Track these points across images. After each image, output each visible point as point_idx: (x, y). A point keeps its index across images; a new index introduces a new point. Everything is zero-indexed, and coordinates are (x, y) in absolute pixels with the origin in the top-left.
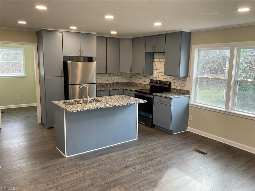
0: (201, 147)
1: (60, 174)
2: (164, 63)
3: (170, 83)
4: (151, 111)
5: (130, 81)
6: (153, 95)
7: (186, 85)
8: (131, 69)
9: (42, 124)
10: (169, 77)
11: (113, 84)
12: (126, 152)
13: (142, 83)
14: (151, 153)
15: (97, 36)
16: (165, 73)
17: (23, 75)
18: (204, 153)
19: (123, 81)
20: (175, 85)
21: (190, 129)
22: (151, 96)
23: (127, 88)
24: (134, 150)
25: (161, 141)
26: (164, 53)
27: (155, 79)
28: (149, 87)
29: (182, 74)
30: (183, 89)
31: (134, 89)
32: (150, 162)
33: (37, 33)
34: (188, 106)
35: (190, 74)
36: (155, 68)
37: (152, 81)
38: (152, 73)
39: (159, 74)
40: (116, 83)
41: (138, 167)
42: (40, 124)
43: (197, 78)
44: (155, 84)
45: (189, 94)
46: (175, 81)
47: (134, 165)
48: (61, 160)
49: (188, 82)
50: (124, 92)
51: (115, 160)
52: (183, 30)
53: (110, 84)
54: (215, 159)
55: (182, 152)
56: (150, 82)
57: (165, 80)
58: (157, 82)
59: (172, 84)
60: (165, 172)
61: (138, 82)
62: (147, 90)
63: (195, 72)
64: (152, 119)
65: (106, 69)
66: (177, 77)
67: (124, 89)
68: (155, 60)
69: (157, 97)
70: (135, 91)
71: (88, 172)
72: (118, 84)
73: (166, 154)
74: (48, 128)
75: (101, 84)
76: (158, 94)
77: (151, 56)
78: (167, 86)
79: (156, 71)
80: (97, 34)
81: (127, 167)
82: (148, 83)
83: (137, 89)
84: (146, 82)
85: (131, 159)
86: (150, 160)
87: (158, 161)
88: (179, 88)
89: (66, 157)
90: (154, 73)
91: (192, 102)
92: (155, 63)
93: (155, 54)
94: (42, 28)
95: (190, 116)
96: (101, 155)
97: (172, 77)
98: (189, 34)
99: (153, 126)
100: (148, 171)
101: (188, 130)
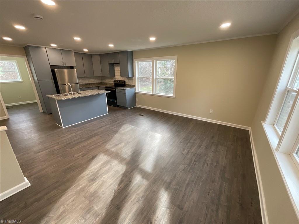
0: (141, 113)
1: (60, 136)
2: (120, 70)
3: (125, 81)
4: (115, 97)
5: (102, 82)
6: (116, 89)
7: (133, 82)
8: (102, 74)
9: (44, 112)
10: (124, 78)
11: (91, 84)
12: (101, 120)
13: (109, 82)
14: (115, 119)
15: (74, 52)
16: (121, 75)
17: (21, 81)
18: (142, 115)
19: (98, 82)
20: (128, 83)
21: (137, 105)
22: (115, 89)
23: (101, 86)
24: (106, 119)
25: (122, 113)
26: (119, 63)
27: (116, 79)
28: (114, 85)
29: (130, 76)
30: (132, 84)
31: (104, 86)
32: (115, 123)
33: (24, 48)
34: (135, 93)
35: (134, 76)
36: (116, 73)
37: (115, 81)
38: (114, 76)
39: (118, 76)
40: (94, 83)
41: (107, 126)
42: (42, 112)
43: (138, 78)
44: (116, 83)
45: (135, 87)
46: (127, 80)
47: (105, 125)
48: (60, 130)
49: (134, 81)
50: (98, 88)
51: (94, 125)
52: (128, 50)
53: (89, 84)
54: (147, 117)
55: (132, 116)
56: (114, 82)
57: (122, 80)
58: (118, 81)
59: (126, 82)
60: (122, 126)
61: (107, 82)
62: (113, 86)
63: (137, 75)
64: (117, 102)
65: (85, 74)
66: (128, 77)
67: (98, 87)
68: (115, 68)
69: (118, 90)
70: (105, 87)
71: (78, 133)
72: (94, 84)
73: (123, 118)
74: (49, 114)
75: (83, 84)
76: (118, 88)
77: (112, 66)
78: (124, 84)
79: (117, 75)
80: (74, 51)
81: (101, 127)
82: (113, 82)
83: (106, 86)
84: (112, 81)
85: (104, 123)
86: (114, 122)
87: (119, 122)
88: (130, 84)
89: (63, 127)
90: (116, 76)
91: (137, 91)
92: (115, 70)
93: (115, 65)
94: (28, 45)
95: (136, 98)
96: (86, 124)
97: (126, 78)
98: (132, 53)
99: (118, 106)
100: (113, 127)
101: (136, 106)
